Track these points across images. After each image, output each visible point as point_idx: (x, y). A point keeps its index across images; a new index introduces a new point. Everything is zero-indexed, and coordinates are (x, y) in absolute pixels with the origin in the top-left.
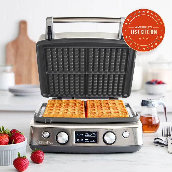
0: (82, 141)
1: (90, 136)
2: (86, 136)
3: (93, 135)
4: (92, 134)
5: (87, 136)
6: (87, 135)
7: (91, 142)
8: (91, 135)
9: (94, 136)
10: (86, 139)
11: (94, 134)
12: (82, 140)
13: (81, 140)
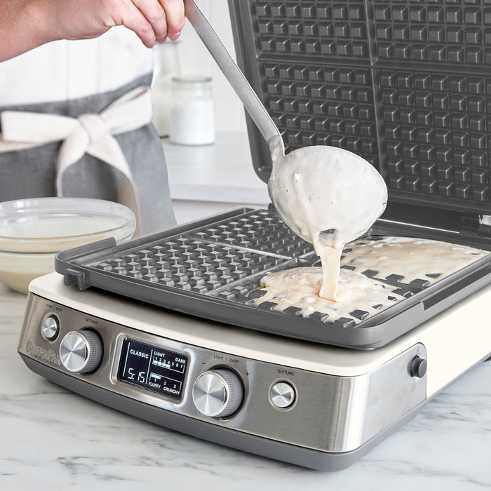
0: (142, 379)
1: (168, 366)
2: (155, 362)
3: (177, 365)
4: (177, 359)
5: (160, 364)
6: (158, 360)
7: (167, 389)
8: (171, 364)
9: (179, 368)
10: (153, 375)
11: (180, 364)
12: (142, 375)
13: (140, 374)
